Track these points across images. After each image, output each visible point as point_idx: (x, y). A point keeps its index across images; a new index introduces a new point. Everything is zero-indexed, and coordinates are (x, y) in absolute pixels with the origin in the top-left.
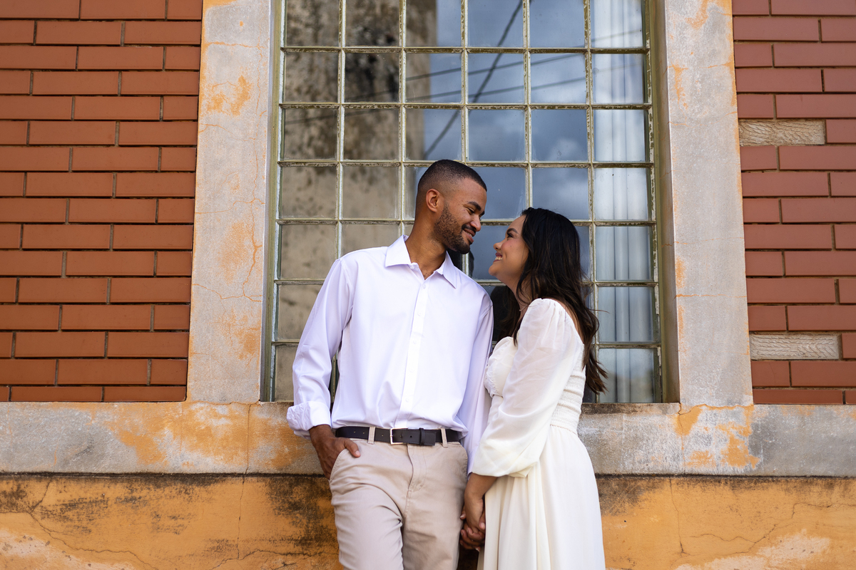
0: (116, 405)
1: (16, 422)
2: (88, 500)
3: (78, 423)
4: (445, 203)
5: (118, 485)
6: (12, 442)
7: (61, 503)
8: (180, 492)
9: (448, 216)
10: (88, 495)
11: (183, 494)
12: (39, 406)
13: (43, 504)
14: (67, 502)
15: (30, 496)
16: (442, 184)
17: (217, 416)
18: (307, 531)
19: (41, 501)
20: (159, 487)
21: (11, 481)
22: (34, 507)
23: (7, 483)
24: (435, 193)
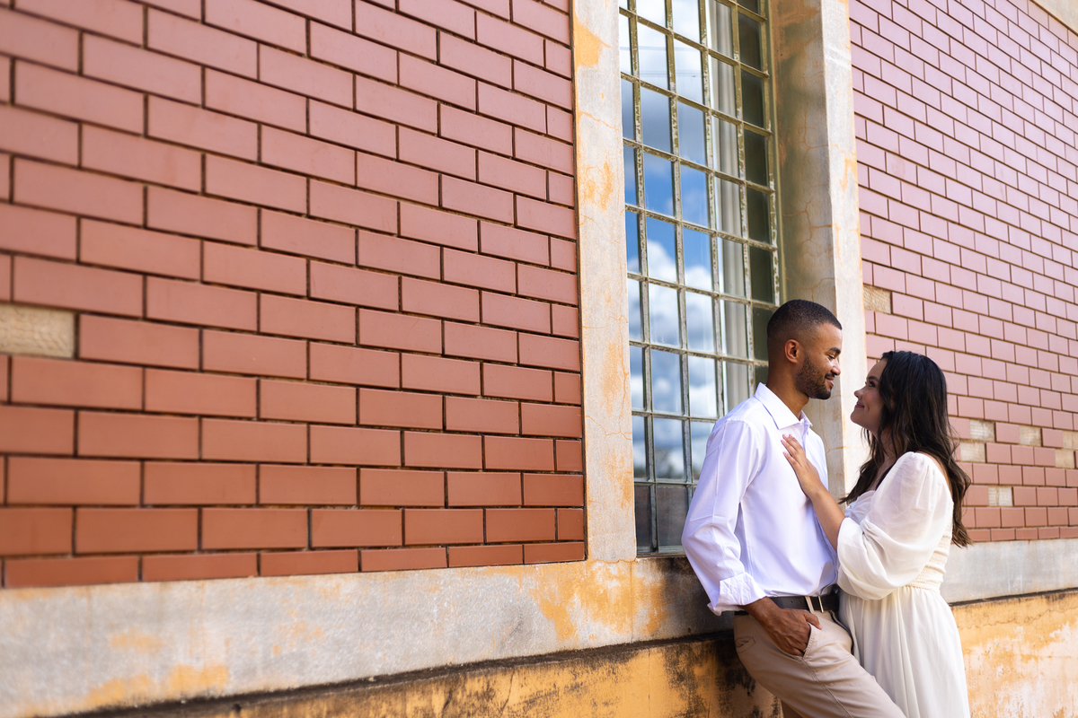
0: (538, 567)
1: (458, 596)
2: (543, 694)
3: (509, 593)
4: (805, 353)
5: (566, 671)
6: (456, 623)
7: (523, 700)
8: (609, 672)
9: (810, 368)
10: (544, 687)
11: (611, 674)
12: (477, 573)
13: (509, 704)
14: (528, 699)
15: (498, 695)
16: (801, 333)
17: (611, 577)
18: (690, 704)
19: (507, 701)
20: (594, 668)
21: (482, 678)
22: (502, 709)
23: (479, 681)
24: (794, 344)
